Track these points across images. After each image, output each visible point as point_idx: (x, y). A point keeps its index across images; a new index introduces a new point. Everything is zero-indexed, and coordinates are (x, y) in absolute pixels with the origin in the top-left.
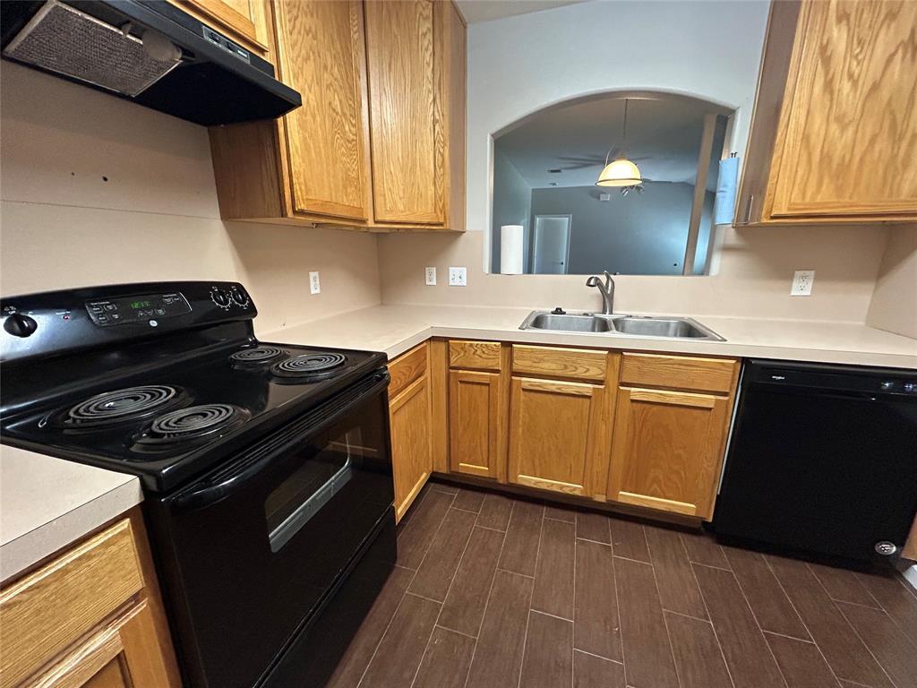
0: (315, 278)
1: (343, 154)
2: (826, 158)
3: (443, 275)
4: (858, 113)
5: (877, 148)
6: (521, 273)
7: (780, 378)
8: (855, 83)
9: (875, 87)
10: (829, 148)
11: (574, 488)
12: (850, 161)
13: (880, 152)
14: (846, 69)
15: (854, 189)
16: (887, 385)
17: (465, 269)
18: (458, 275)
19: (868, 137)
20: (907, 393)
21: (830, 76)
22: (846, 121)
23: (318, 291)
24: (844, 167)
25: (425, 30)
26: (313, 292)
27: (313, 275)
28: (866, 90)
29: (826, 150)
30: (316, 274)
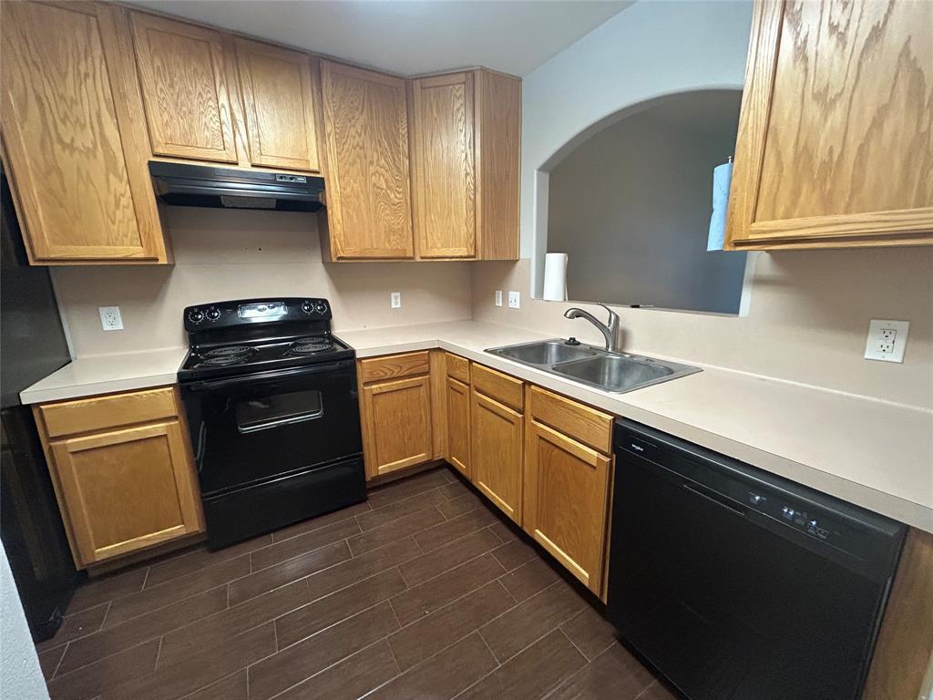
0: (396, 298)
1: (387, 215)
2: (804, 154)
3: (505, 298)
4: (851, 81)
5: (888, 129)
6: (561, 299)
7: (639, 448)
8: (842, 38)
9: (877, 32)
10: (806, 140)
11: (508, 509)
12: (842, 154)
13: (895, 134)
14: (826, 20)
15: (851, 198)
16: (757, 498)
17: (519, 293)
18: (514, 298)
19: (870, 112)
20: (784, 520)
21: (802, 36)
22: (832, 94)
23: (399, 306)
24: (832, 167)
25: (459, 105)
26: (393, 306)
27: (393, 295)
28: (862, 41)
29: (802, 144)
30: (398, 294)
